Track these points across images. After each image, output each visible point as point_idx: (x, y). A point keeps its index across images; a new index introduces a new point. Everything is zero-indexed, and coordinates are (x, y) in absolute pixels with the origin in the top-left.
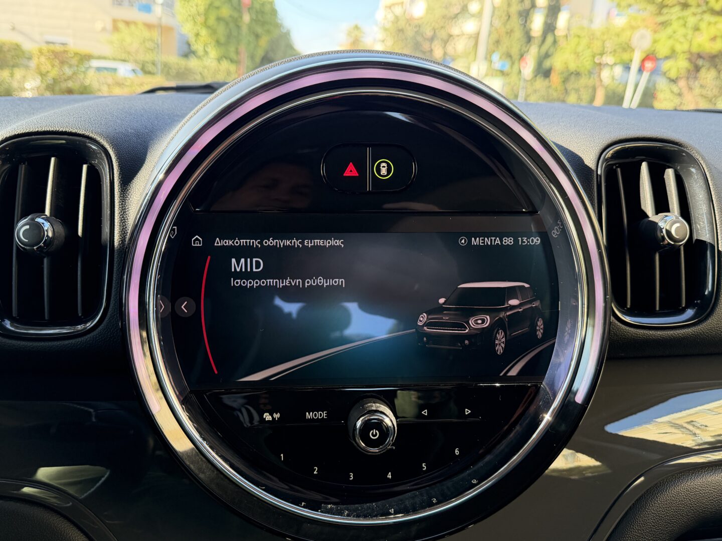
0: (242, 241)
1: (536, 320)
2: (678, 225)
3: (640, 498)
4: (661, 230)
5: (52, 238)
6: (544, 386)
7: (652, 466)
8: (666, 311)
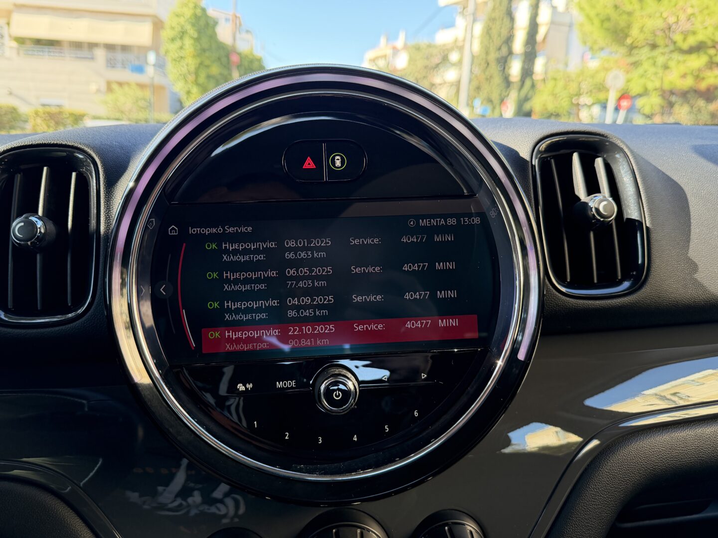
2: (605, 203)
4: (591, 208)
5: (44, 234)
8: (604, 283)
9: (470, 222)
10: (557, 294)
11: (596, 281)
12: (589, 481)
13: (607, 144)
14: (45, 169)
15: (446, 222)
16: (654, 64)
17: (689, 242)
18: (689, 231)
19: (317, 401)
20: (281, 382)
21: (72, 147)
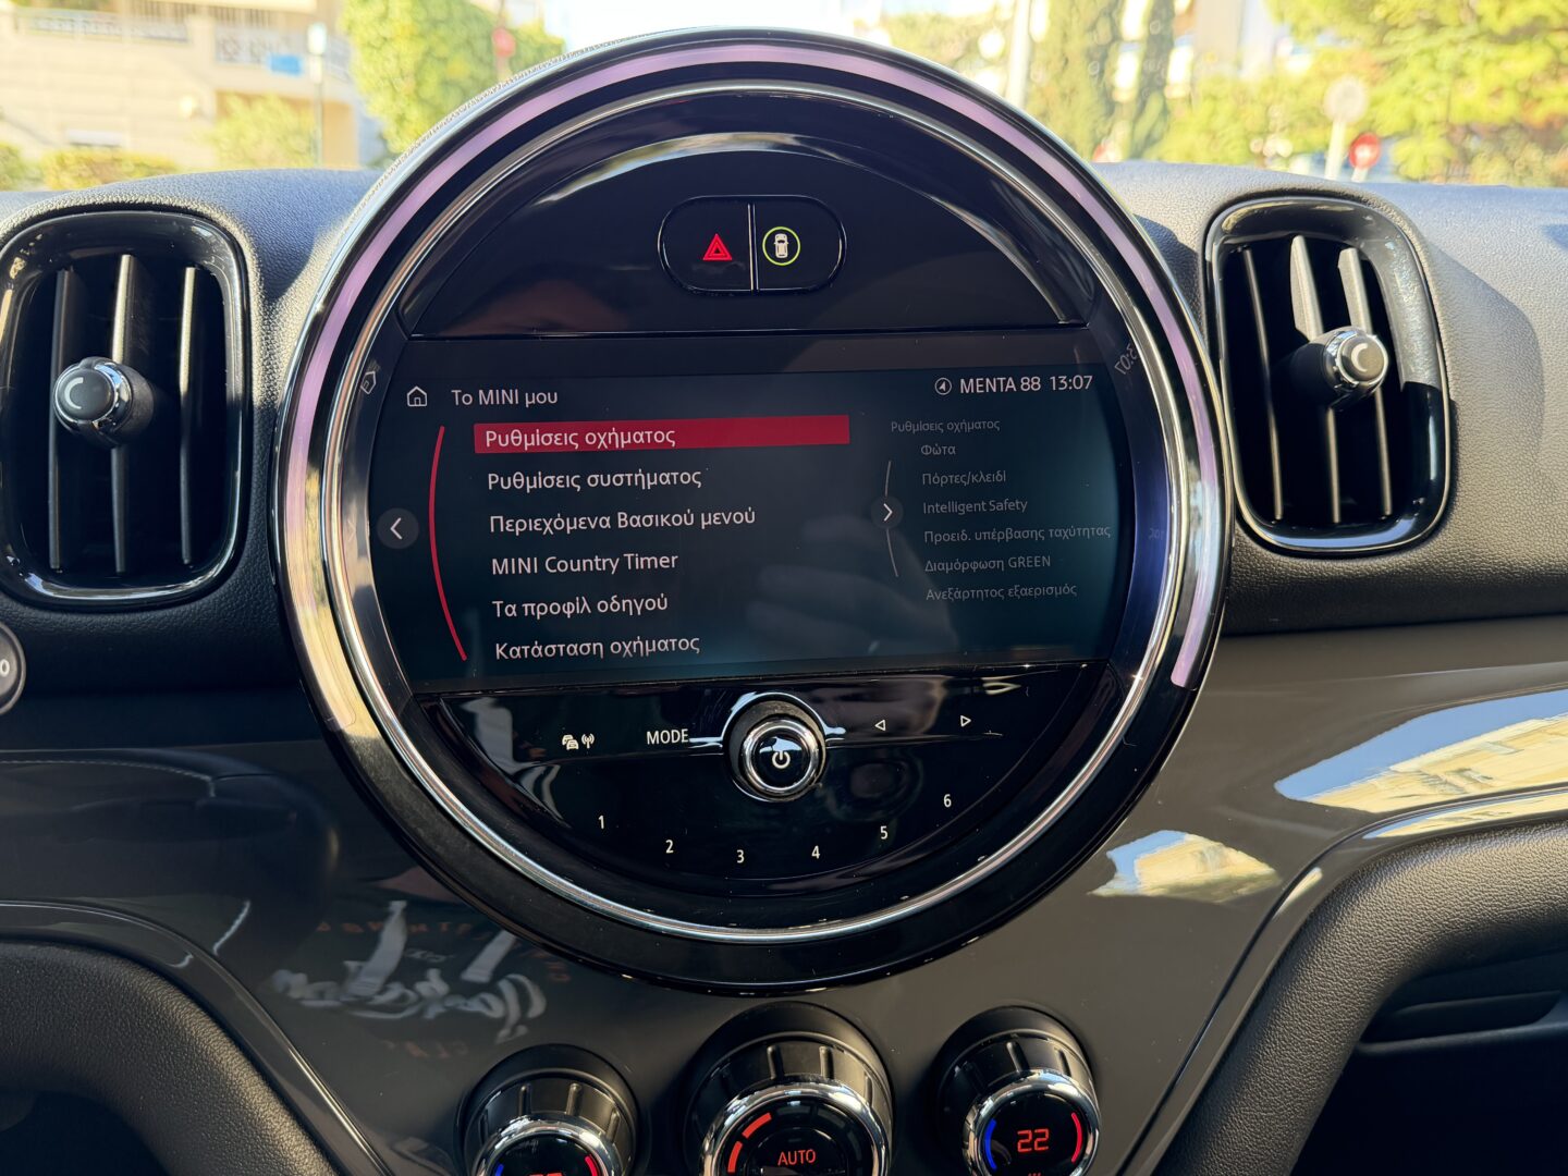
2: (1362, 346)
4: (1333, 358)
5: (128, 404)
8: (1354, 525)
9: (1070, 384)
10: (1256, 547)
11: (1337, 519)
12: (1313, 948)
13: (1368, 218)
14: (125, 259)
15: (1018, 384)
16: (1433, 66)
17: (1539, 436)
18: (1541, 412)
19: (737, 770)
20: (657, 733)
21: (185, 211)
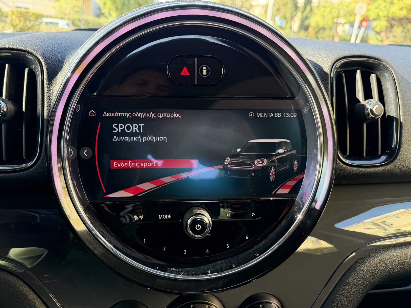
0: (119, 113)
1: (293, 161)
2: (377, 106)
3: (353, 264)
4: (368, 109)
5: (6, 111)
6: (297, 200)
7: (360, 247)
8: (369, 157)
9: (290, 115)
10: (341, 163)
11: (365, 155)
12: (349, 278)
14: (7, 65)
15: (274, 115)
19: (185, 229)
21: (25, 51)
